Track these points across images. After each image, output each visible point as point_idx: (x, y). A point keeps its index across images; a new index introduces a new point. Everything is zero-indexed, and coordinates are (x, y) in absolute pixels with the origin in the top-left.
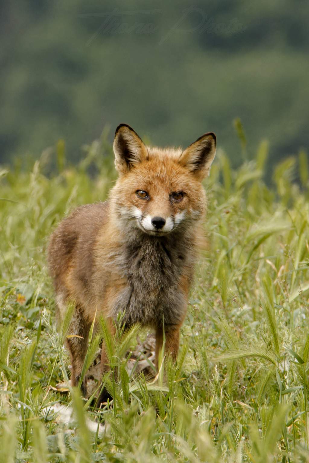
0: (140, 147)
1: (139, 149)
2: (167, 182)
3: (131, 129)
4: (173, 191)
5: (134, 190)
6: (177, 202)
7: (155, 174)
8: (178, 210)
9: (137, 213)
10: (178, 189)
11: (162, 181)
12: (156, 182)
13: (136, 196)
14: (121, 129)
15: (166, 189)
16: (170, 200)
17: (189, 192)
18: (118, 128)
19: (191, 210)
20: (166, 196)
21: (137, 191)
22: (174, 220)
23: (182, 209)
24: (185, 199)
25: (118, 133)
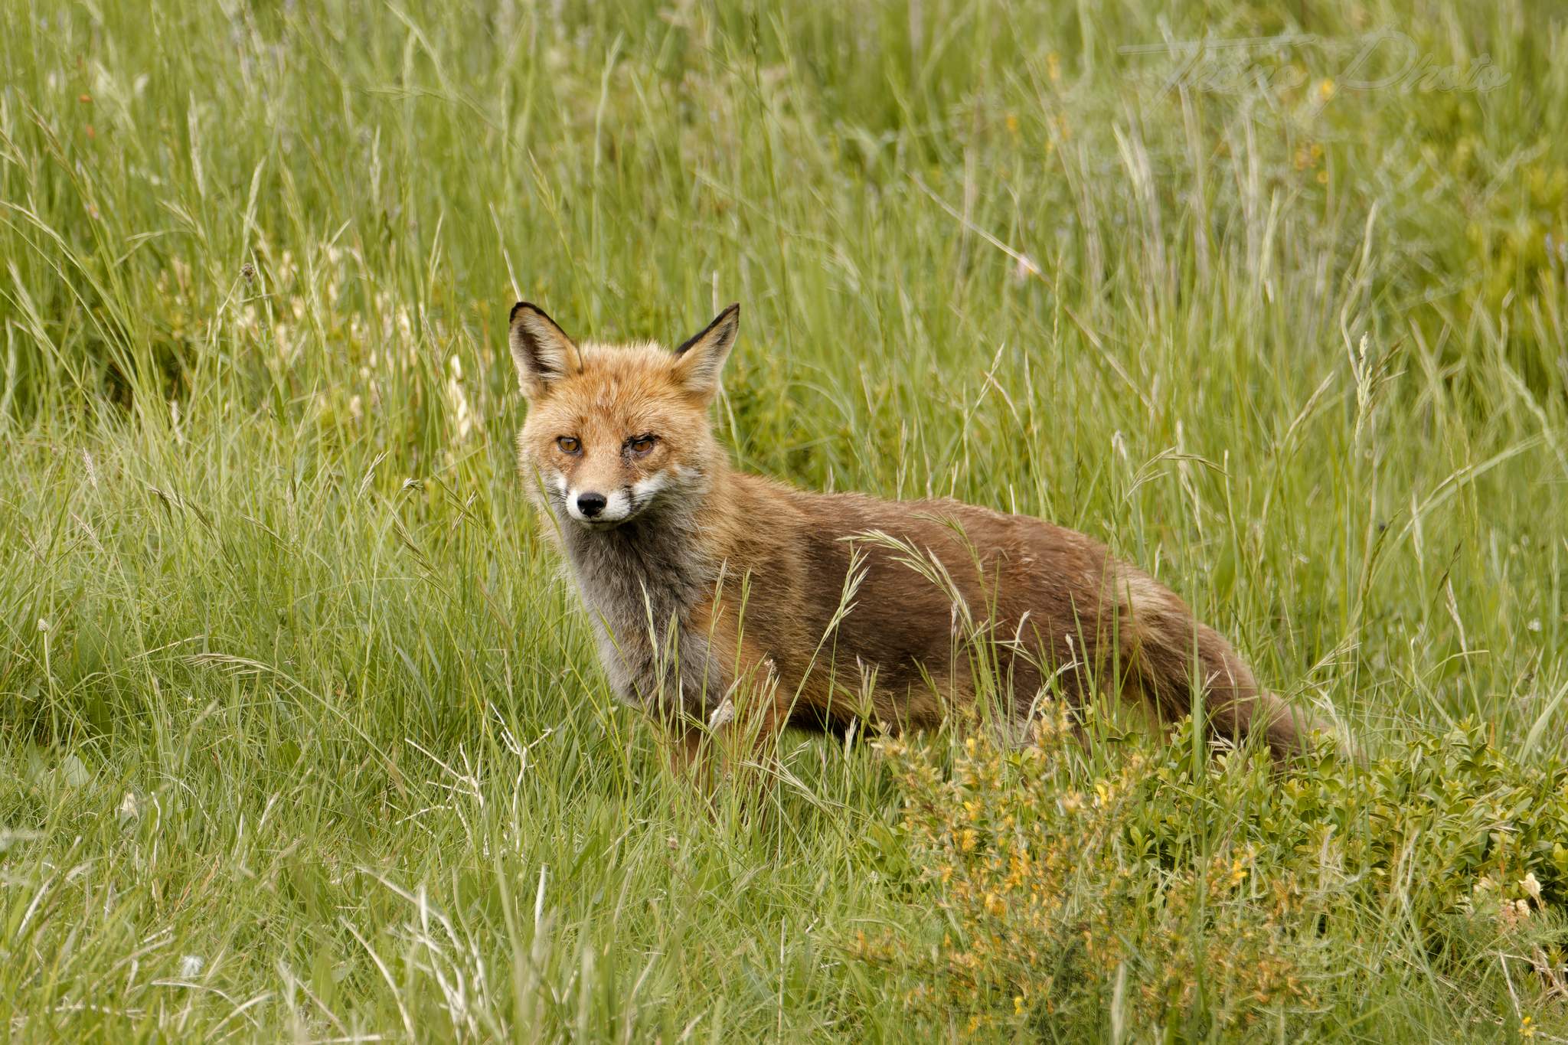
0: (564, 348)
1: (562, 352)
2: (619, 416)
3: (540, 312)
4: (630, 434)
5: (553, 437)
6: (637, 458)
7: (593, 403)
8: (644, 473)
9: (561, 483)
10: (642, 429)
11: (607, 414)
12: (595, 419)
13: (557, 447)
14: (521, 311)
15: (616, 432)
16: (622, 454)
17: (667, 434)
18: (514, 311)
19: (677, 468)
20: (614, 446)
21: (559, 439)
22: (631, 496)
23: (653, 470)
24: (658, 450)
25: (516, 322)
